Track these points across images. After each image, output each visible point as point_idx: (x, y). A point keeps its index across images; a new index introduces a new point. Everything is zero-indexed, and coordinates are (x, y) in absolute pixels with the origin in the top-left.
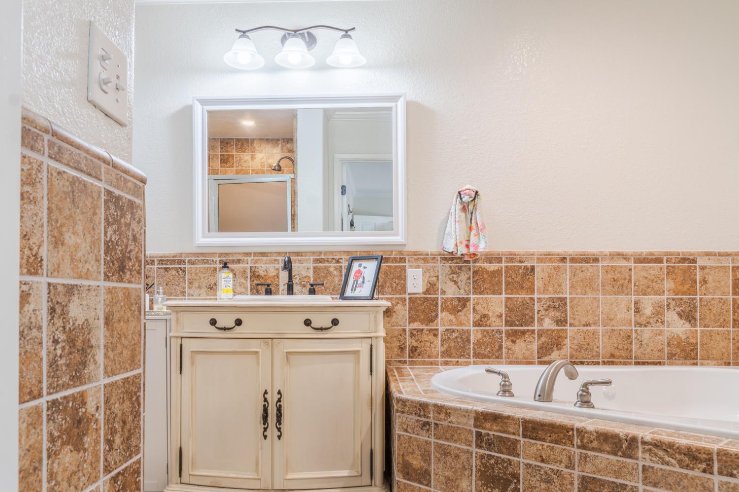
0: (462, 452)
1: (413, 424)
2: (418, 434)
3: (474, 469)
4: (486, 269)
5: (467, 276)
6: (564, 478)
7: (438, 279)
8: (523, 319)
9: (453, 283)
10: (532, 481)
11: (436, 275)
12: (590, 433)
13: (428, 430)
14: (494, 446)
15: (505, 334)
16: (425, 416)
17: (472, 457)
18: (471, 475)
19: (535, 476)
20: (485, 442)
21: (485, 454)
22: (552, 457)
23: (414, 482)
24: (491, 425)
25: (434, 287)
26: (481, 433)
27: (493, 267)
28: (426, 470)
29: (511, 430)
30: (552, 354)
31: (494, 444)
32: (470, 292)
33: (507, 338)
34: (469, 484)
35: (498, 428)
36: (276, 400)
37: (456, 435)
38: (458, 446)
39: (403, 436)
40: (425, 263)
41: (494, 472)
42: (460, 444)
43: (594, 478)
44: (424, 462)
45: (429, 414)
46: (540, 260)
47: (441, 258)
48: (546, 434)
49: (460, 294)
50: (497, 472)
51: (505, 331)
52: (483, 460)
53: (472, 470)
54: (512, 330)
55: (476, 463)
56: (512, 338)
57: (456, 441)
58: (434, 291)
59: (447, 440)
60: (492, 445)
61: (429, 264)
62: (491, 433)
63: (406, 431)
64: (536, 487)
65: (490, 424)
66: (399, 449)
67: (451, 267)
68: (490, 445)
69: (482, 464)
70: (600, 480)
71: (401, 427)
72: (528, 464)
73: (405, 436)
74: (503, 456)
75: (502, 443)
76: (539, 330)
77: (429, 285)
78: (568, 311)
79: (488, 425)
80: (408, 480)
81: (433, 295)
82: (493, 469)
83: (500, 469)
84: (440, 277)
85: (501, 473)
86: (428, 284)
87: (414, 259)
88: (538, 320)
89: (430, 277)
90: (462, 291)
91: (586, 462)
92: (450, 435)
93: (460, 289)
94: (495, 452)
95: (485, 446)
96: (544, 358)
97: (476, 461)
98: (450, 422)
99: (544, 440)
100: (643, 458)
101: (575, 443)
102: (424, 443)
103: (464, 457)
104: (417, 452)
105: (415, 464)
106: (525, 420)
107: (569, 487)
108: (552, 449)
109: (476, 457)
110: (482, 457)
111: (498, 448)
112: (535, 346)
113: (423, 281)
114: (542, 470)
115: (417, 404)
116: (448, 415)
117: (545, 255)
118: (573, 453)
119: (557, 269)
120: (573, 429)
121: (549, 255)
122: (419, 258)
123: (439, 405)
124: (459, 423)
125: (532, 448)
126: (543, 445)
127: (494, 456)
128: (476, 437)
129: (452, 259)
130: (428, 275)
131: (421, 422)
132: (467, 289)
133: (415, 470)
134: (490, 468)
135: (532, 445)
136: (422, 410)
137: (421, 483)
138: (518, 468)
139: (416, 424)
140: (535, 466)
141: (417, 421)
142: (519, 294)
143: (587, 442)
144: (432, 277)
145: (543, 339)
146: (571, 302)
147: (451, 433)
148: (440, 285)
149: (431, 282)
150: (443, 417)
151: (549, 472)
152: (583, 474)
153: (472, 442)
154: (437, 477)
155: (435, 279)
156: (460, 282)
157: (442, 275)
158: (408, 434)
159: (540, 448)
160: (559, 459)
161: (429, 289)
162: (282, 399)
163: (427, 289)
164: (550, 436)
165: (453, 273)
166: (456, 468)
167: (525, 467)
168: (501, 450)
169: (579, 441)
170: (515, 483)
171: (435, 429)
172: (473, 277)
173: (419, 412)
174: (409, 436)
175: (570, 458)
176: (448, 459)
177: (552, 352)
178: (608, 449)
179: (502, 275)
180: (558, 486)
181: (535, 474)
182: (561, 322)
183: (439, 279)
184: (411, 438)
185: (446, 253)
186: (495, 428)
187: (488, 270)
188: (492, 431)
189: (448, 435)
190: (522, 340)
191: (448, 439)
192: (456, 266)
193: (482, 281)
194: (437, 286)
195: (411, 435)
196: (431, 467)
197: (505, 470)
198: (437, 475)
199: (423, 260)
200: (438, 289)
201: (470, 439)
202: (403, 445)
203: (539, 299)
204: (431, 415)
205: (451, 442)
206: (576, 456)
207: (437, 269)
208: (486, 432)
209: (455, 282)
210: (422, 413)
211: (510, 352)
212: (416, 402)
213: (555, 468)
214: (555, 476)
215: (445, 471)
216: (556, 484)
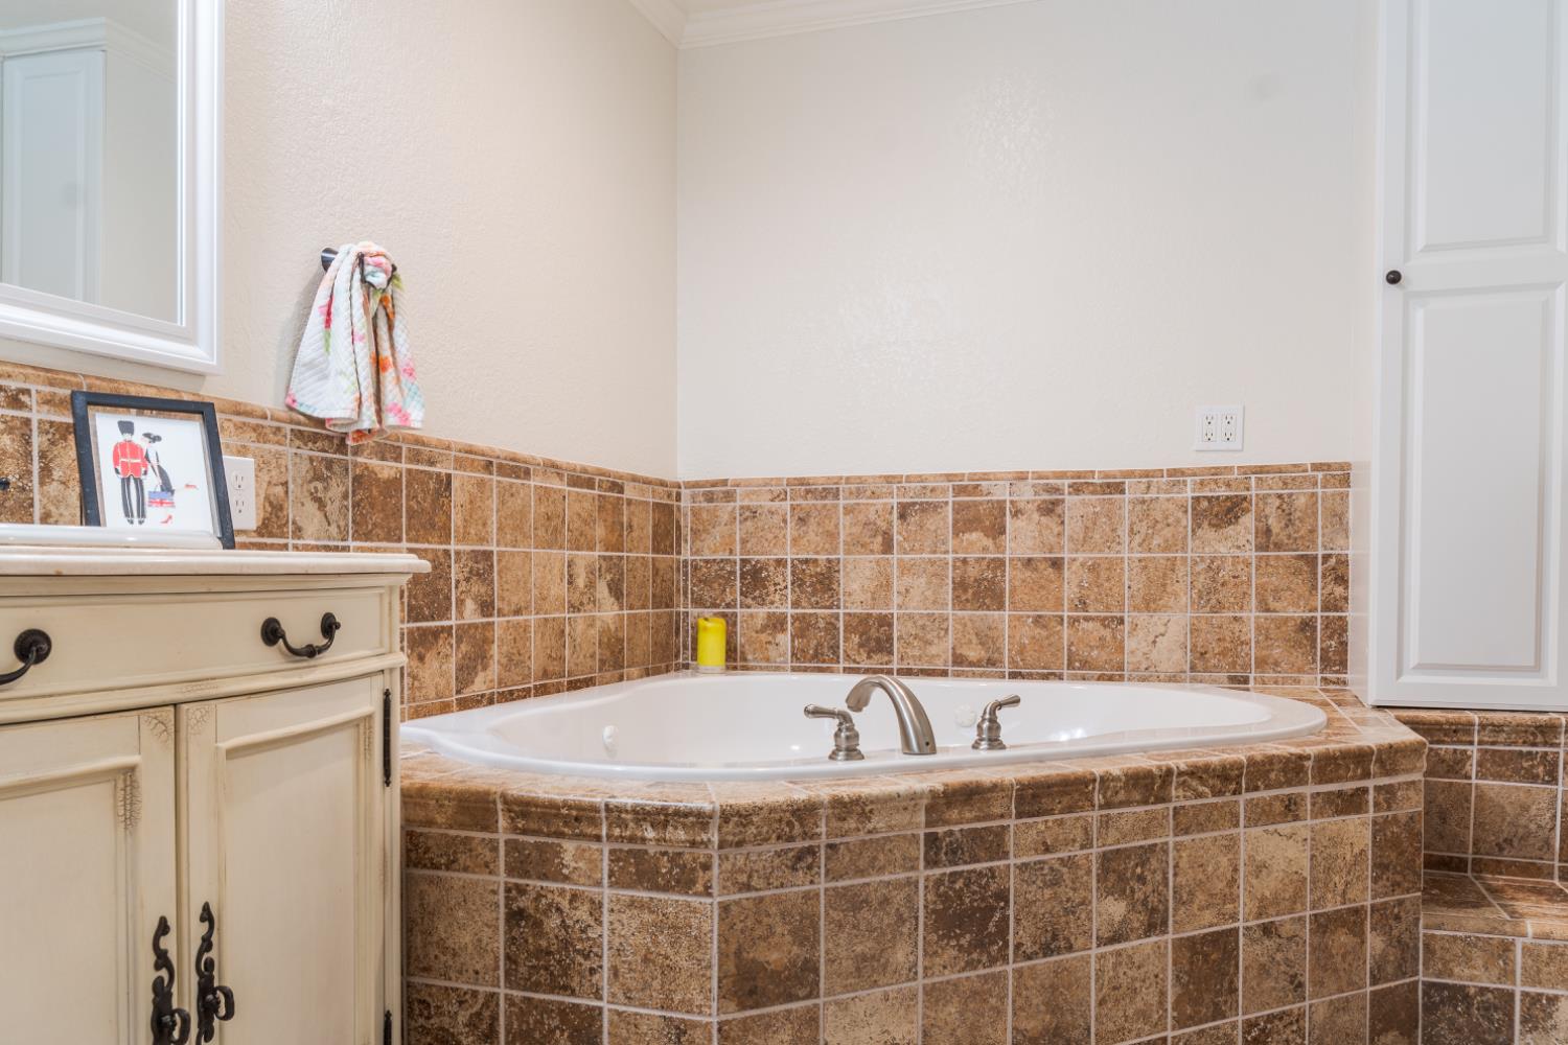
0: (895, 889)
1: (767, 865)
2: (782, 885)
3: (921, 914)
4: (376, 474)
5: (342, 489)
6: (1078, 867)
7: (287, 492)
8: (434, 602)
9: (316, 505)
10: (1030, 892)
11: (283, 480)
12: (1116, 779)
13: (810, 867)
14: (963, 853)
15: (408, 642)
16: (805, 835)
17: (916, 892)
18: (916, 929)
19: (1034, 882)
20: (944, 850)
21: (945, 874)
22: (1061, 837)
23: (773, 1004)
24: (959, 813)
25: (280, 514)
26: (937, 833)
27: (386, 469)
28: (806, 961)
29: (997, 810)
30: (476, 680)
31: (962, 849)
32: (348, 532)
33: (412, 650)
34: (910, 949)
35: (974, 813)
36: (196, 944)
37: (881, 857)
38: (886, 877)
39: (738, 903)
40: (259, 442)
41: (962, 904)
42: (891, 873)
43: (1118, 850)
44: (801, 945)
45: (817, 827)
46: (460, 464)
47: (292, 430)
48: (1054, 800)
49: (329, 539)
50: (967, 900)
51: (408, 633)
52: (942, 888)
53: (917, 918)
54: (418, 628)
55: (926, 900)
56: (420, 649)
57: (881, 870)
58: (279, 527)
59: (859, 874)
60: (960, 852)
61: (267, 446)
62: (956, 828)
63: (748, 887)
64: (1035, 902)
65: (956, 811)
66: (726, 941)
67: (311, 459)
68: (954, 852)
69: (939, 896)
70: (1126, 849)
71: (729, 884)
72: (1023, 864)
73: (744, 902)
74: (978, 866)
75: (978, 842)
76: (459, 627)
77: (270, 509)
78: (496, 582)
79: (954, 814)
80: (757, 1006)
81: (277, 537)
82: (961, 900)
83: (974, 893)
84: (291, 486)
85: (976, 900)
86: (267, 505)
87: (235, 425)
88: (457, 604)
89: (269, 483)
90: (333, 529)
91: (1108, 827)
92: (867, 860)
93: (329, 524)
94: (966, 863)
95: (944, 858)
96: (464, 691)
97: (925, 895)
98: (870, 832)
99: (1050, 812)
100: (1178, 797)
101: (1096, 802)
102: (799, 901)
103: (899, 898)
104: (779, 930)
105: (775, 961)
106: (1024, 785)
107: (1085, 878)
108: (1061, 823)
109: (926, 887)
110: (939, 882)
111: (970, 854)
112: (452, 666)
113: (257, 495)
114: (1046, 867)
115: (785, 811)
116: (865, 816)
117: (466, 452)
118: (1090, 820)
119: (481, 484)
120: (1094, 780)
121: (470, 452)
122: (244, 424)
123: (847, 799)
124: (891, 828)
125: (1030, 832)
126: (1046, 821)
127: (963, 872)
128: (926, 845)
129: (314, 438)
130: (267, 479)
131: (791, 855)
132: (342, 523)
133: (775, 975)
134: (955, 899)
135: (1029, 827)
136: (796, 823)
137: (791, 998)
138: (1006, 880)
139: (777, 861)
140: (1035, 863)
141: (778, 854)
142: (428, 542)
143: (1112, 796)
144: (275, 485)
145: (464, 647)
146: (499, 561)
147: (871, 855)
148: (290, 510)
149: (272, 498)
150: (853, 826)
151: (1057, 866)
152: (1104, 849)
153: (918, 859)
154: (835, 966)
155: (279, 490)
156: (329, 502)
157: (294, 480)
158: (753, 894)
159: (1043, 828)
160: (1072, 836)
161: (268, 519)
162: (214, 939)
163: (264, 519)
164: (1059, 803)
165: (317, 477)
166: (881, 928)
167: (1018, 871)
168: (975, 855)
169: (1101, 797)
170: (1002, 908)
171: (828, 858)
172: (354, 492)
173: (787, 829)
174: (755, 899)
175: (1086, 829)
176: (865, 913)
177: (476, 674)
178: (1138, 797)
179: (402, 491)
180: (1070, 884)
181: (1034, 879)
182: (486, 607)
183: (290, 494)
184: (761, 899)
185: (302, 418)
186: (968, 815)
187: (380, 476)
188: (960, 823)
189: (861, 864)
190: (434, 651)
191: (862, 871)
192: (323, 459)
193: (370, 503)
194: (285, 513)
195: (761, 893)
196: (819, 951)
197: (983, 891)
198: (833, 961)
199: (255, 430)
200: (287, 522)
201: (914, 854)
202: (740, 926)
203: (458, 553)
204: (823, 829)
205: (869, 874)
206: (1095, 823)
207: (284, 463)
208: (946, 829)
209: (320, 503)
210: (797, 829)
211: (416, 683)
212: (784, 807)
213: (1063, 854)
214: (1065, 870)
215: (855, 944)
216: (1067, 882)
